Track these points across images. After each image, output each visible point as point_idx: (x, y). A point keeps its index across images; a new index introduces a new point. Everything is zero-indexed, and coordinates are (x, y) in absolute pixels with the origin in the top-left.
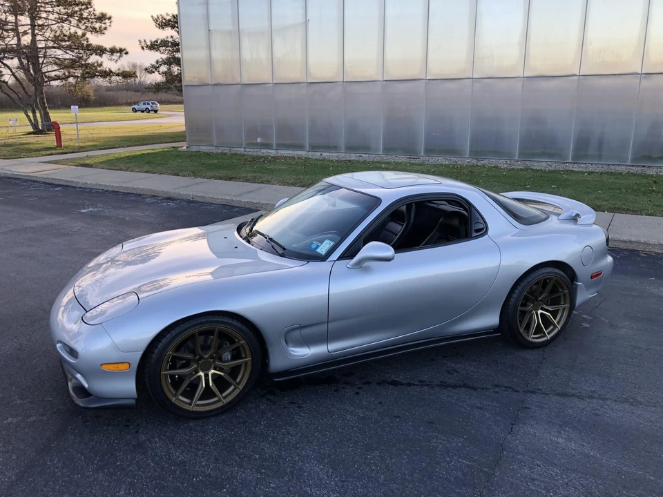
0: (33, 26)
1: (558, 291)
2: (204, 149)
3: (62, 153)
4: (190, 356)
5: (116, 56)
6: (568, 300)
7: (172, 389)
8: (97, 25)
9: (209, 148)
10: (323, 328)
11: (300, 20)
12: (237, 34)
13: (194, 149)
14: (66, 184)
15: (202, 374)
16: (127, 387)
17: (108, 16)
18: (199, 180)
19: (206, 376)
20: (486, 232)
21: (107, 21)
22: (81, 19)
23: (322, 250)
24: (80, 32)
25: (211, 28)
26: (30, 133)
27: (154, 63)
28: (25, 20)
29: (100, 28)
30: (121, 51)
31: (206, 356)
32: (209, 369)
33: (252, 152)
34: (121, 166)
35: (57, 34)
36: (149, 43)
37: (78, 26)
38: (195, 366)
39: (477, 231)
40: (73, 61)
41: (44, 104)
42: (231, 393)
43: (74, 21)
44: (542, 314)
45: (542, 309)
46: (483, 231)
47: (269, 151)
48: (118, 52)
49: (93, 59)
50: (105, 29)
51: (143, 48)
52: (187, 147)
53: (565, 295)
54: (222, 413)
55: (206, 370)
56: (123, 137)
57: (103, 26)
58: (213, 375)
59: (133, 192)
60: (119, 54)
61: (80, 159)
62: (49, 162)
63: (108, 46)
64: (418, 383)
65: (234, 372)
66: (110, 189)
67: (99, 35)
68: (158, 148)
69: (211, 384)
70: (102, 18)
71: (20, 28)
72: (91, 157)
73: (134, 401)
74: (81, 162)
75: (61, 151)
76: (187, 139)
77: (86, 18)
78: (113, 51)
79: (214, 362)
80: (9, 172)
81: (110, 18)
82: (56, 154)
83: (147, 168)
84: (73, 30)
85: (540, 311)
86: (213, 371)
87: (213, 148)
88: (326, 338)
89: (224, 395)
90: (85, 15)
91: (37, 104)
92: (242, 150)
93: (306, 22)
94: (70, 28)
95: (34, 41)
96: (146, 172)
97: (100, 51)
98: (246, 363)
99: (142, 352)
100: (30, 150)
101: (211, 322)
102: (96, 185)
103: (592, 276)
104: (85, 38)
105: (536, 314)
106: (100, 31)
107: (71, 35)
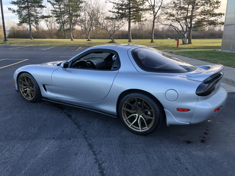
0: (193, 8)
2: (226, 51)
5: (220, 17)
6: (154, 115)
8: (216, 5)
9: (228, 51)
10: (52, 87)
17: (219, 1)
20: (118, 69)
21: (219, 4)
24: (212, 9)
29: (218, 6)
30: (222, 14)
35: (203, 10)
37: (210, 7)
39: (115, 68)
40: (203, 19)
49: (213, 19)
52: (221, 50)
67: (217, 9)
69: (28, 93)
70: (217, 2)
71: (189, 9)
73: (18, 91)
76: (221, 48)
78: (219, 14)
81: (220, 2)
84: (209, 8)
85: (141, 116)
86: (30, 90)
87: (230, 51)
88: (54, 91)
95: (192, 14)
97: (215, 15)
99: (16, 78)
103: (178, 110)
104: (213, 11)
105: (138, 117)
106: (217, 8)
107: (208, 10)
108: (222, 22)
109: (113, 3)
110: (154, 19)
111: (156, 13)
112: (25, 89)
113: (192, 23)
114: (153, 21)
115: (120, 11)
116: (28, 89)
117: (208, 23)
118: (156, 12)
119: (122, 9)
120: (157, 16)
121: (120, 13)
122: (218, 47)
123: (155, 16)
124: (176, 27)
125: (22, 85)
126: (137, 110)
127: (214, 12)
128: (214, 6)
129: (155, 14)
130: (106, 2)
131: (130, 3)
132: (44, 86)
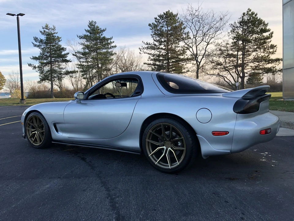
5: (277, 63)
8: (271, 50)
10: (64, 125)
13: (286, 100)
17: (275, 45)
20: (141, 94)
21: (275, 48)
24: (266, 55)
28: (240, 53)
29: (273, 51)
31: (37, 126)
35: (256, 57)
37: (264, 53)
38: (36, 129)
39: (137, 93)
40: (257, 67)
43: (262, 50)
44: (170, 150)
50: (275, 51)
52: (283, 100)
67: (273, 55)
70: (272, 47)
71: (238, 56)
78: (277, 60)
81: (275, 46)
85: (170, 148)
88: (67, 131)
94: (261, 53)
97: (272, 61)
101: (36, 114)
103: (214, 133)
104: (269, 57)
105: (167, 149)
106: (273, 53)
107: (262, 57)
108: (281, 69)
109: (149, 54)
110: (198, 69)
111: (200, 63)
112: (33, 133)
113: (244, 72)
114: (196, 71)
115: (157, 63)
116: (36, 132)
117: (264, 71)
118: (199, 61)
119: (159, 61)
120: (201, 65)
121: (157, 65)
123: (198, 66)
124: (225, 77)
125: (30, 128)
126: (165, 141)
127: (271, 58)
128: (269, 52)
129: (198, 63)
130: (140, 53)
131: (168, 53)
132: (55, 125)
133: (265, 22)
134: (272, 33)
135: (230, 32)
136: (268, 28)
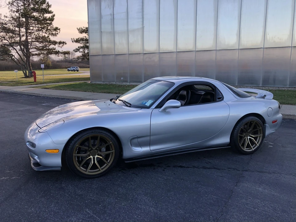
0: (27, 32)
1: (257, 128)
2: (98, 82)
3: (36, 84)
4: (87, 148)
5: (61, 45)
6: (262, 133)
7: (78, 164)
8: (54, 32)
9: (100, 82)
10: (148, 138)
11: (141, 26)
12: (113, 33)
13: (94, 82)
14: (37, 95)
15: (91, 157)
16: (57, 161)
17: (59, 28)
18: (95, 93)
19: (94, 158)
20: (223, 99)
21: (58, 31)
22: (47, 30)
23: (148, 104)
24: (46, 36)
25: (102, 31)
26: (23, 78)
27: (77, 48)
28: (23, 30)
29: (55, 33)
30: (63, 43)
31: (94, 149)
32: (95, 155)
33: (118, 83)
34: (61, 88)
35: (37, 36)
36: (75, 40)
37: (46, 33)
38: (89, 153)
39: (219, 98)
40: (43, 47)
41: (30, 65)
42: (105, 167)
43: (44, 31)
44: (250, 138)
45: (250, 136)
46: (221, 98)
47: (126, 83)
48: (62, 43)
49: (52, 46)
50: (57, 34)
51: (73, 42)
52: (91, 82)
53: (260, 130)
54: (101, 176)
55: (94, 155)
56: (63, 79)
57: (57, 32)
58: (97, 158)
59: (66, 98)
60: (62, 44)
61: (44, 86)
62: (30, 87)
63: (58, 41)
64: (192, 167)
65: (107, 157)
66: (56, 97)
67: (55, 37)
68: (78, 82)
69: (96, 162)
70: (56, 29)
71: (21, 33)
72: (48, 85)
73: (60, 169)
74: (44, 87)
75: (36, 83)
76: (91, 79)
77: (50, 29)
78: (60, 43)
79: (97, 152)
80: (13, 91)
81: (59, 29)
82: (33, 84)
83: (73, 89)
84: (44, 34)
85: (249, 137)
86: (97, 156)
87: (102, 82)
88: (149, 144)
89: (102, 168)
90: (49, 28)
91: (27, 65)
92: (115, 83)
93: (143, 27)
94: (42, 34)
95: (27, 39)
96: (72, 91)
97: (55, 43)
98: (112, 153)
99: (65, 144)
100: (23, 83)
101: (96, 132)
102: (50, 95)
103: (273, 122)
104: (49, 38)
106: (55, 35)
107: (43, 37)
108: (63, 51)
112: (87, 159)
122: (87, 79)
124: (13, 55)
133: (49, 3)
134: (54, 16)
135: (8, 3)
136: (50, 9)
